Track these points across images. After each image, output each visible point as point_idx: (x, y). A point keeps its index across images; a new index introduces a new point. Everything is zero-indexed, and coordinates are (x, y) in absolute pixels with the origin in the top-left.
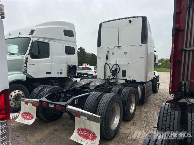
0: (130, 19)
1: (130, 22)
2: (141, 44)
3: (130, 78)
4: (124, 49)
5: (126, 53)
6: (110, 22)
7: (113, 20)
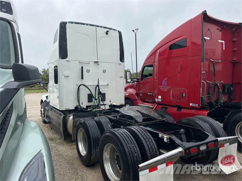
0: (108, 30)
1: (107, 33)
2: (120, 63)
3: (110, 102)
4: (102, 66)
5: (104, 71)
6: (80, 25)
7: (83, 24)
